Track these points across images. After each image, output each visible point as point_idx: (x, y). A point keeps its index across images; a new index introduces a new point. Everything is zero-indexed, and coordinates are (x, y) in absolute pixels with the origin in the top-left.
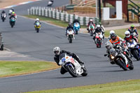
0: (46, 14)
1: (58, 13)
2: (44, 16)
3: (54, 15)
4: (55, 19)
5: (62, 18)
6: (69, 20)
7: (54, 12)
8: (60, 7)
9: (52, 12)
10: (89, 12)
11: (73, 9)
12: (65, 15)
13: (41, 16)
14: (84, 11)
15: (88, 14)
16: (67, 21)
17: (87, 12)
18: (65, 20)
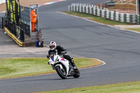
0: (87, 10)
1: (99, 10)
2: (85, 13)
3: (94, 12)
4: (96, 16)
5: (103, 14)
6: (110, 17)
7: (94, 8)
8: (101, 4)
9: (92, 9)
10: (130, 9)
11: (113, 6)
12: (106, 12)
13: (82, 13)
14: (124, 8)
15: (129, 11)
16: (108, 17)
17: (127, 9)
18: (105, 16)
